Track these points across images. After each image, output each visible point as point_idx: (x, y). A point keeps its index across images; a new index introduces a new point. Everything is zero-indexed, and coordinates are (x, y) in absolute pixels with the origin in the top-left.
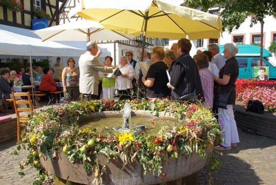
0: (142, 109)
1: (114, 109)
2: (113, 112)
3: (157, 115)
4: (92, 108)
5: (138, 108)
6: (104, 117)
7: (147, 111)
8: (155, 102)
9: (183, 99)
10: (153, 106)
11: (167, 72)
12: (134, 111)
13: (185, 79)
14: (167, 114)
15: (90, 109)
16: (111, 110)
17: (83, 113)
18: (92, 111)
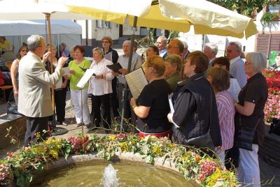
0: (130, 150)
1: (89, 152)
2: (86, 156)
3: (153, 163)
4: (55, 153)
5: (123, 149)
6: (73, 165)
7: (138, 154)
8: (149, 142)
9: (191, 144)
10: (146, 149)
11: (170, 101)
12: (117, 154)
13: (196, 115)
14: (167, 162)
15: (51, 156)
16: (82, 153)
17: (40, 166)
18: (54, 159)
